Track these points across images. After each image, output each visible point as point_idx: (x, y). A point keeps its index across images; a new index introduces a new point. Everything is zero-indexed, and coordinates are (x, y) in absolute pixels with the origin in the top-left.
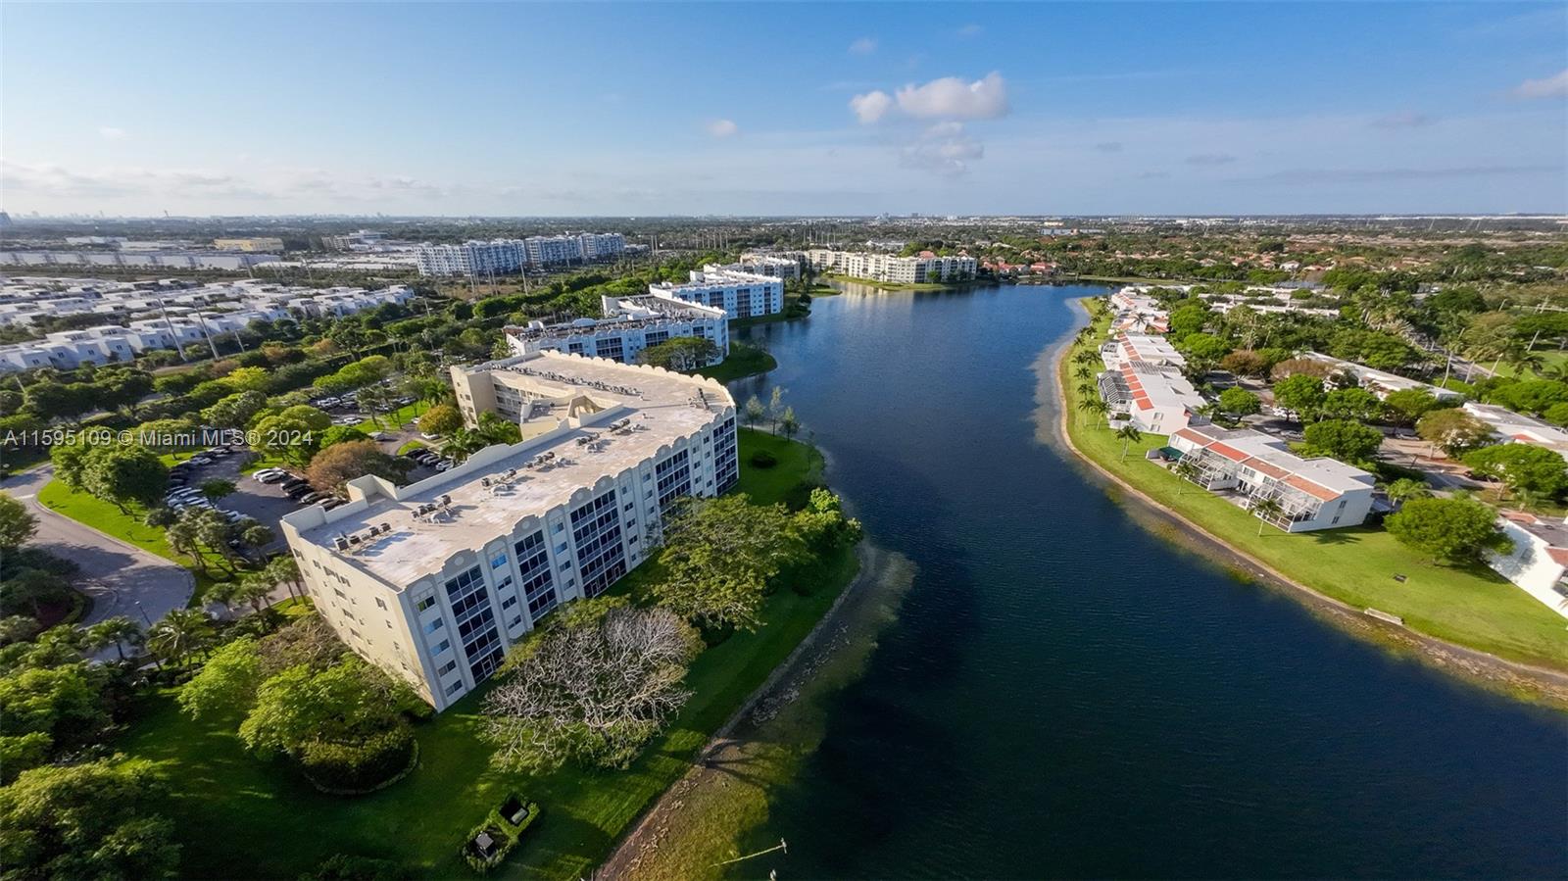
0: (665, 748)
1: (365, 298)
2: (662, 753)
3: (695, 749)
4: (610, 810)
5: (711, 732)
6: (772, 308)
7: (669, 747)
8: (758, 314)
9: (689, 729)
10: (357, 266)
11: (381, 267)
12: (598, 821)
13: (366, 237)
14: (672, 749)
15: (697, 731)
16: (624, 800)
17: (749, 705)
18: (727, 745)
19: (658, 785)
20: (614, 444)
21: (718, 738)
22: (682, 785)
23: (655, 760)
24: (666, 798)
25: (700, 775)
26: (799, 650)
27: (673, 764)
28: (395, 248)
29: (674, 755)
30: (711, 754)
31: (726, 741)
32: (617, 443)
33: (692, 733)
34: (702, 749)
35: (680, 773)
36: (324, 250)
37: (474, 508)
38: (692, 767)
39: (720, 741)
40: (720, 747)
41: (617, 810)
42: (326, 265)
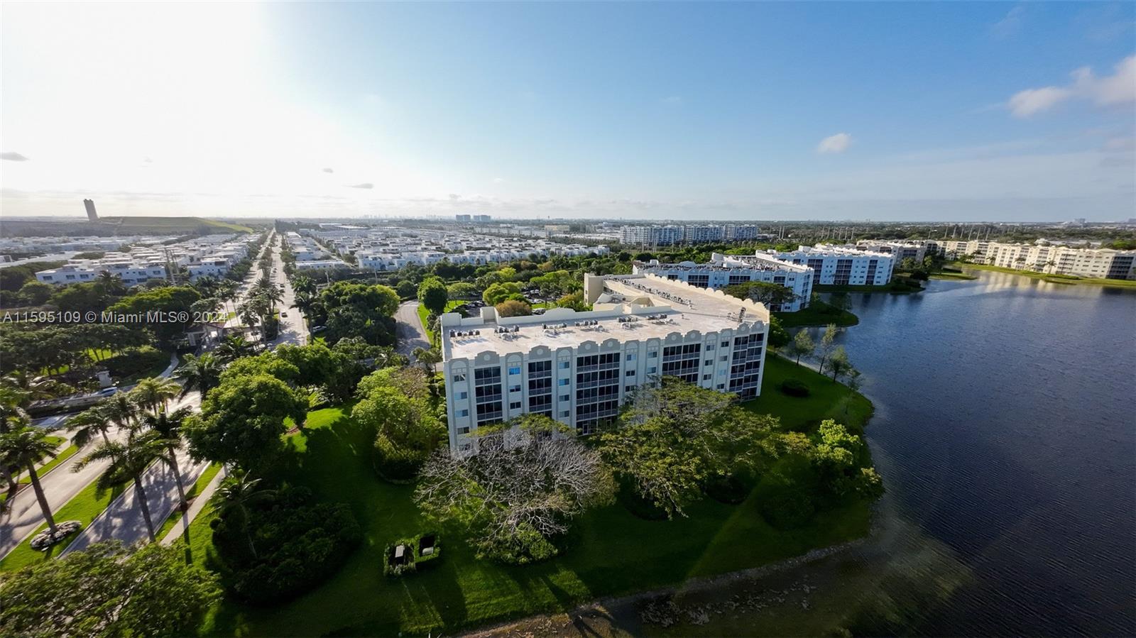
0: (551, 578)
1: (584, 250)
2: (547, 581)
3: (574, 598)
4: (482, 596)
5: (597, 593)
6: (876, 279)
7: (555, 580)
8: (857, 283)
9: (580, 576)
10: (592, 238)
11: (602, 238)
12: (469, 597)
13: (606, 226)
14: (556, 583)
15: (586, 582)
16: (495, 596)
17: (650, 594)
18: (605, 617)
19: (526, 607)
20: (645, 328)
21: (601, 605)
22: (545, 622)
23: (538, 582)
24: (526, 622)
25: (564, 625)
26: (736, 577)
27: (549, 598)
28: (616, 231)
29: (556, 590)
30: (585, 614)
31: (607, 613)
32: (647, 328)
33: (579, 581)
34: (581, 603)
35: (549, 610)
36: (585, 231)
37: (529, 338)
38: (564, 613)
39: (601, 609)
40: (598, 614)
41: (486, 600)
42: (579, 237)
